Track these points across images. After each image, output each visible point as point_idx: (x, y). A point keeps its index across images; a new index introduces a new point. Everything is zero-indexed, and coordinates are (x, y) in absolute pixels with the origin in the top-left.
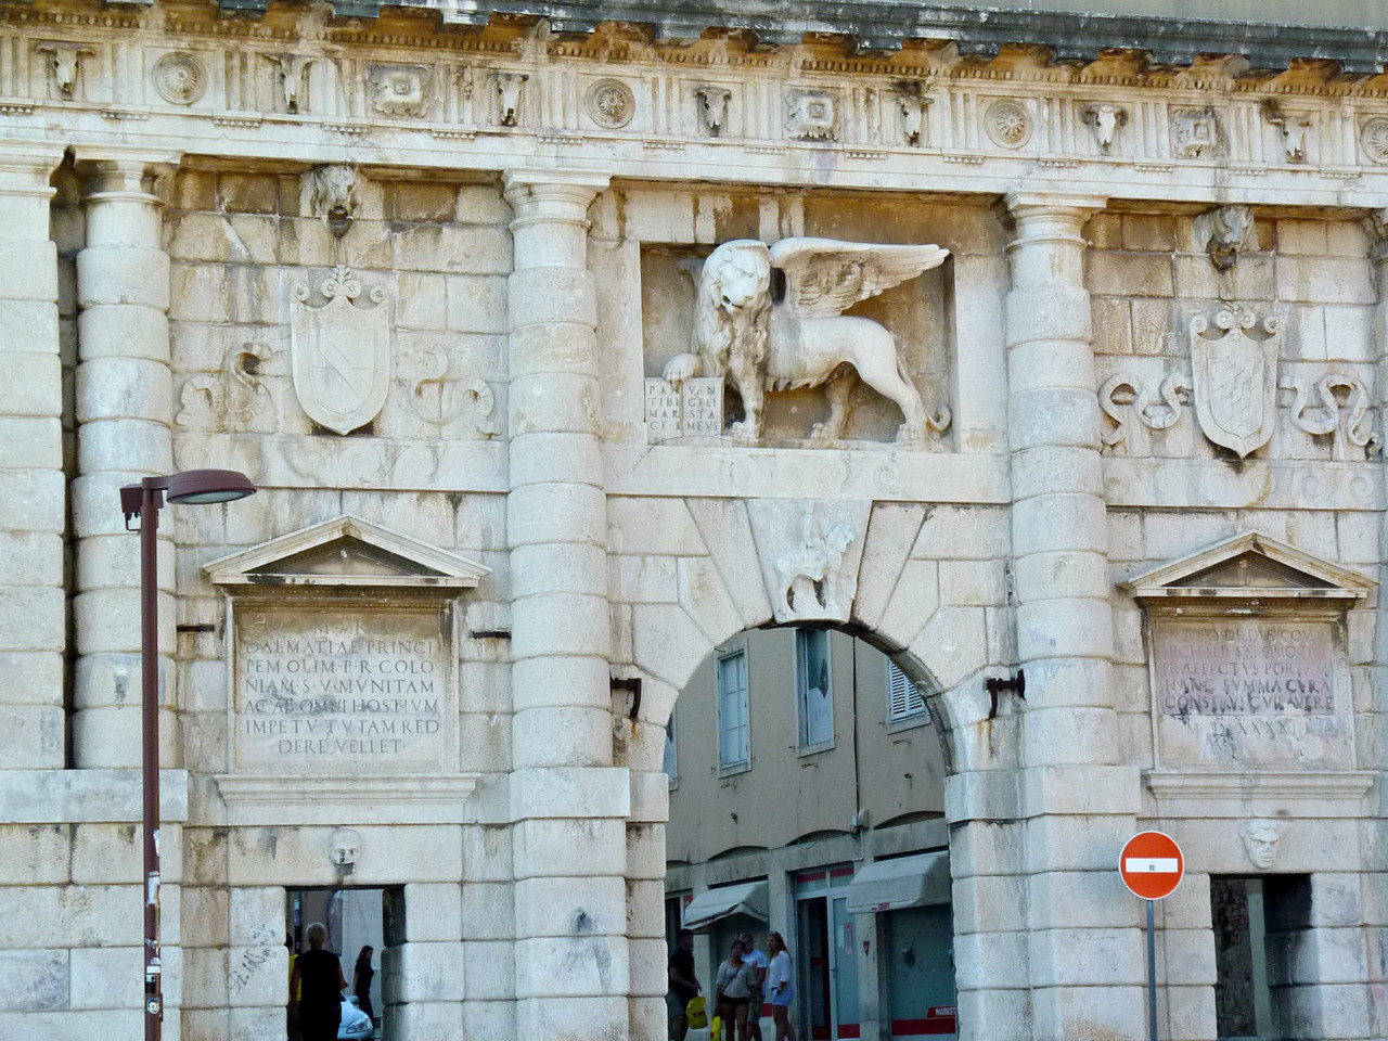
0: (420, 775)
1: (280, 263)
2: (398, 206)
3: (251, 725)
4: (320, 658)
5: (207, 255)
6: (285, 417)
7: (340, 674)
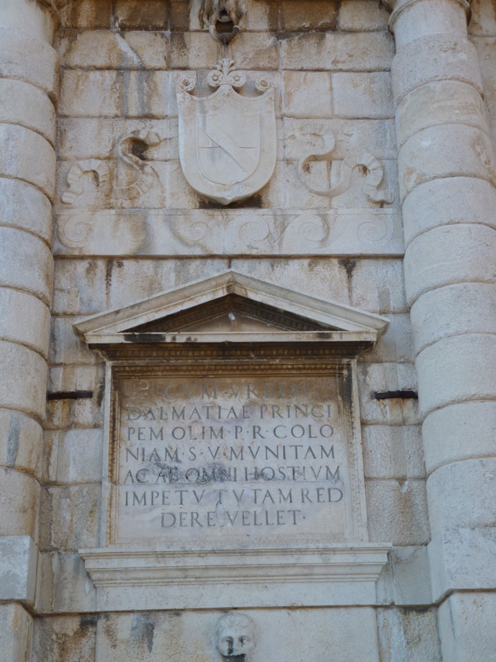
0: (321, 546)
1: (169, 68)
2: (283, 19)
3: (131, 497)
4: (208, 424)
5: (100, 62)
6: (173, 195)
7: (230, 440)
